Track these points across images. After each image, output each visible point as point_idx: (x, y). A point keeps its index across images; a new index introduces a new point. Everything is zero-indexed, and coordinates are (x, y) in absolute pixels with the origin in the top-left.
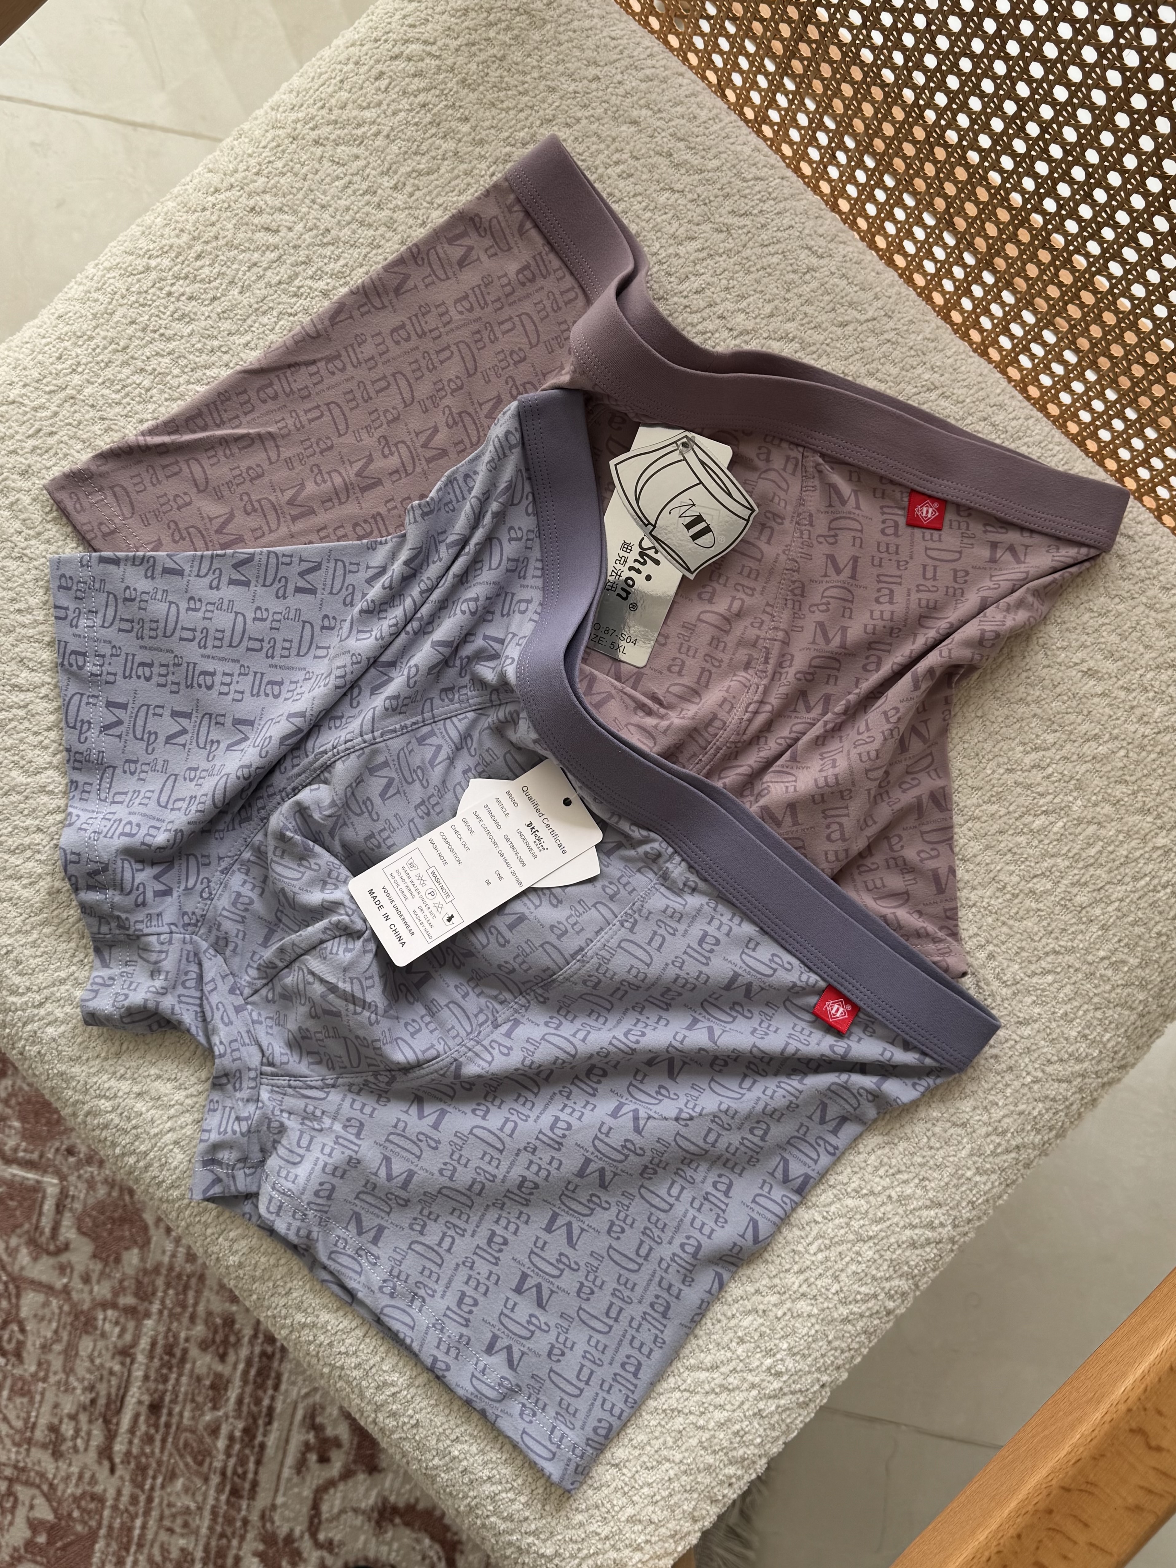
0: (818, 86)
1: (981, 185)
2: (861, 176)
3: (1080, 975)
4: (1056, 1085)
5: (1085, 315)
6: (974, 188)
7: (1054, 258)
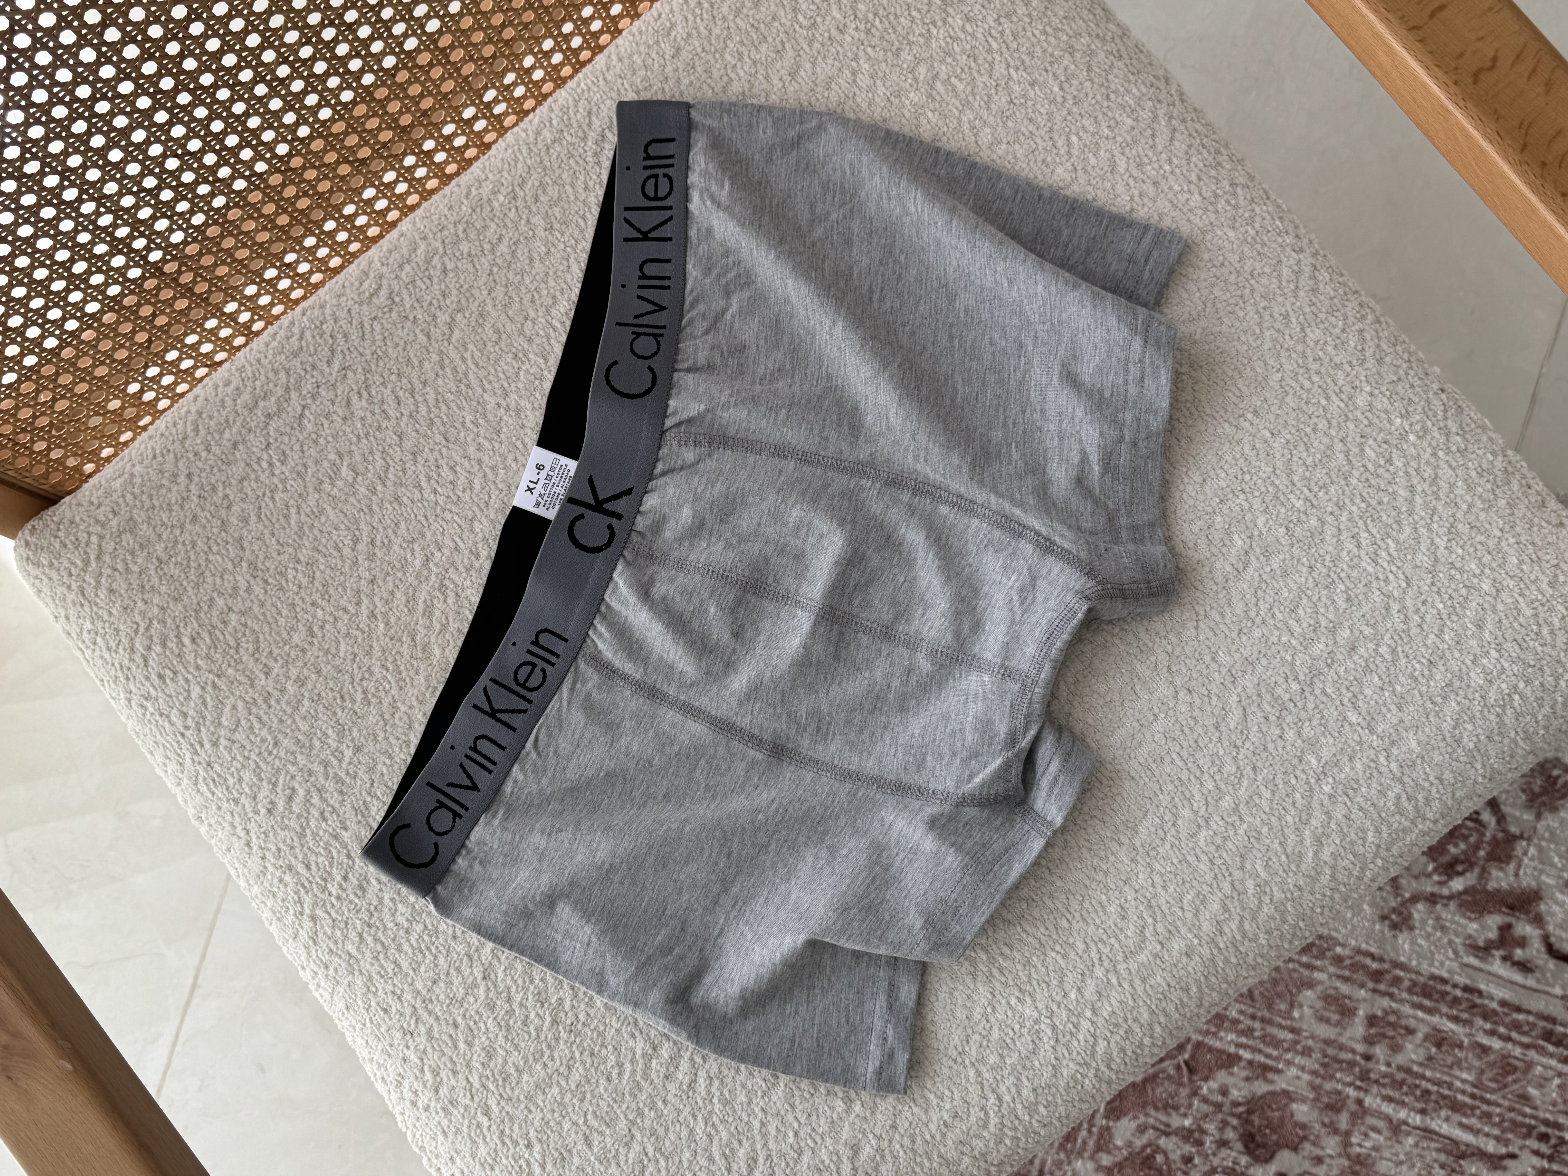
0: (222, 271)
1: (329, 128)
2: (310, 242)
3: (1075, 110)
4: (1176, 143)
5: (461, 45)
6: (331, 134)
7: (405, 67)
